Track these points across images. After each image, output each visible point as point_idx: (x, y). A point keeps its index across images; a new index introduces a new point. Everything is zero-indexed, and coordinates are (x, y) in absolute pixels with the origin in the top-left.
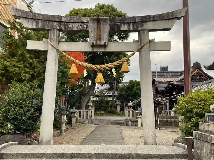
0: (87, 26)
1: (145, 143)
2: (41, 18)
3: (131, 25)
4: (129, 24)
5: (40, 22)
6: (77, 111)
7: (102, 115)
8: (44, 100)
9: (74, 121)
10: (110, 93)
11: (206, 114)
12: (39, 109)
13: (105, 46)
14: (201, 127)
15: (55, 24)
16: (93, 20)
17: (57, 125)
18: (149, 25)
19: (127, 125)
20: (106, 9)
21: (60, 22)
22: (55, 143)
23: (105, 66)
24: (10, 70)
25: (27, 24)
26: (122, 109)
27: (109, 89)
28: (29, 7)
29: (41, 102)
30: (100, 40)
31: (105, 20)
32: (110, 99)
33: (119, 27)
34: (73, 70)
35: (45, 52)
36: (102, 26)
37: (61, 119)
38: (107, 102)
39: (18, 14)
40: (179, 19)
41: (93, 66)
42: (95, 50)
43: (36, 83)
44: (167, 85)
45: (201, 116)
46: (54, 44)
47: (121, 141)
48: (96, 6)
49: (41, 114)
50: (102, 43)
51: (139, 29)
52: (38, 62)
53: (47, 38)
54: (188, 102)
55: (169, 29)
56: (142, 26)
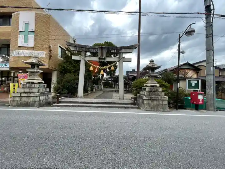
0: (97, 50)
1: (120, 99)
2: (78, 46)
3: (116, 50)
4: (114, 50)
5: (77, 48)
6: (96, 86)
7: (107, 88)
8: (79, 80)
9: (94, 90)
10: (110, 79)
11: (142, 87)
12: (77, 84)
13: (104, 59)
14: (140, 93)
15: (84, 48)
16: (99, 47)
17: (85, 91)
18: (123, 51)
19: (116, 92)
20: (109, 44)
21: (86, 48)
22: (85, 98)
23: (105, 67)
24: (66, 68)
25: (72, 49)
26: (115, 86)
27: (110, 78)
28: (74, 41)
29: (78, 82)
30: (102, 56)
31: (105, 48)
32: (110, 82)
33: (111, 51)
34: (91, 69)
35: (80, 61)
36: (103, 50)
37: (88, 88)
38: (109, 83)
39: (69, 44)
40: (136, 48)
41: (100, 67)
42: (101, 60)
43: (76, 74)
44: (132, 76)
45: (141, 88)
46: (83, 57)
47: (111, 98)
48: (105, 42)
49: (78, 86)
50: (103, 58)
51: (119, 52)
52: (77, 65)
53: (80, 55)
54: (137, 83)
55: (131, 53)
56: (120, 51)
